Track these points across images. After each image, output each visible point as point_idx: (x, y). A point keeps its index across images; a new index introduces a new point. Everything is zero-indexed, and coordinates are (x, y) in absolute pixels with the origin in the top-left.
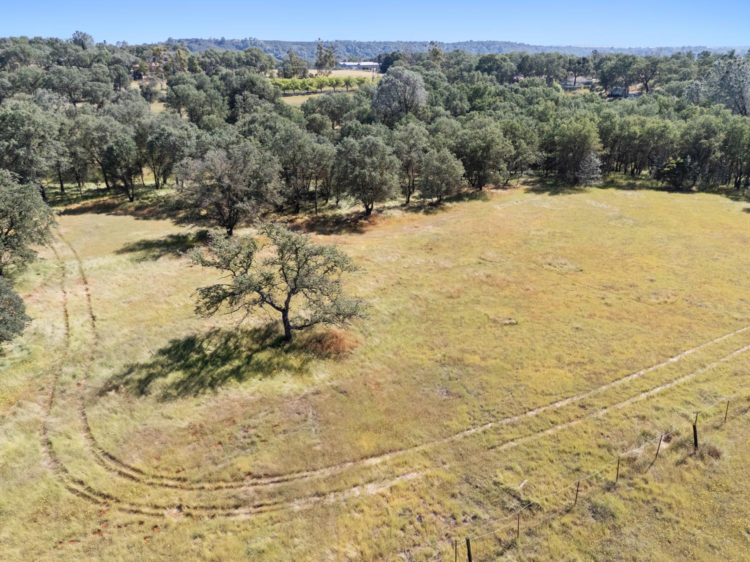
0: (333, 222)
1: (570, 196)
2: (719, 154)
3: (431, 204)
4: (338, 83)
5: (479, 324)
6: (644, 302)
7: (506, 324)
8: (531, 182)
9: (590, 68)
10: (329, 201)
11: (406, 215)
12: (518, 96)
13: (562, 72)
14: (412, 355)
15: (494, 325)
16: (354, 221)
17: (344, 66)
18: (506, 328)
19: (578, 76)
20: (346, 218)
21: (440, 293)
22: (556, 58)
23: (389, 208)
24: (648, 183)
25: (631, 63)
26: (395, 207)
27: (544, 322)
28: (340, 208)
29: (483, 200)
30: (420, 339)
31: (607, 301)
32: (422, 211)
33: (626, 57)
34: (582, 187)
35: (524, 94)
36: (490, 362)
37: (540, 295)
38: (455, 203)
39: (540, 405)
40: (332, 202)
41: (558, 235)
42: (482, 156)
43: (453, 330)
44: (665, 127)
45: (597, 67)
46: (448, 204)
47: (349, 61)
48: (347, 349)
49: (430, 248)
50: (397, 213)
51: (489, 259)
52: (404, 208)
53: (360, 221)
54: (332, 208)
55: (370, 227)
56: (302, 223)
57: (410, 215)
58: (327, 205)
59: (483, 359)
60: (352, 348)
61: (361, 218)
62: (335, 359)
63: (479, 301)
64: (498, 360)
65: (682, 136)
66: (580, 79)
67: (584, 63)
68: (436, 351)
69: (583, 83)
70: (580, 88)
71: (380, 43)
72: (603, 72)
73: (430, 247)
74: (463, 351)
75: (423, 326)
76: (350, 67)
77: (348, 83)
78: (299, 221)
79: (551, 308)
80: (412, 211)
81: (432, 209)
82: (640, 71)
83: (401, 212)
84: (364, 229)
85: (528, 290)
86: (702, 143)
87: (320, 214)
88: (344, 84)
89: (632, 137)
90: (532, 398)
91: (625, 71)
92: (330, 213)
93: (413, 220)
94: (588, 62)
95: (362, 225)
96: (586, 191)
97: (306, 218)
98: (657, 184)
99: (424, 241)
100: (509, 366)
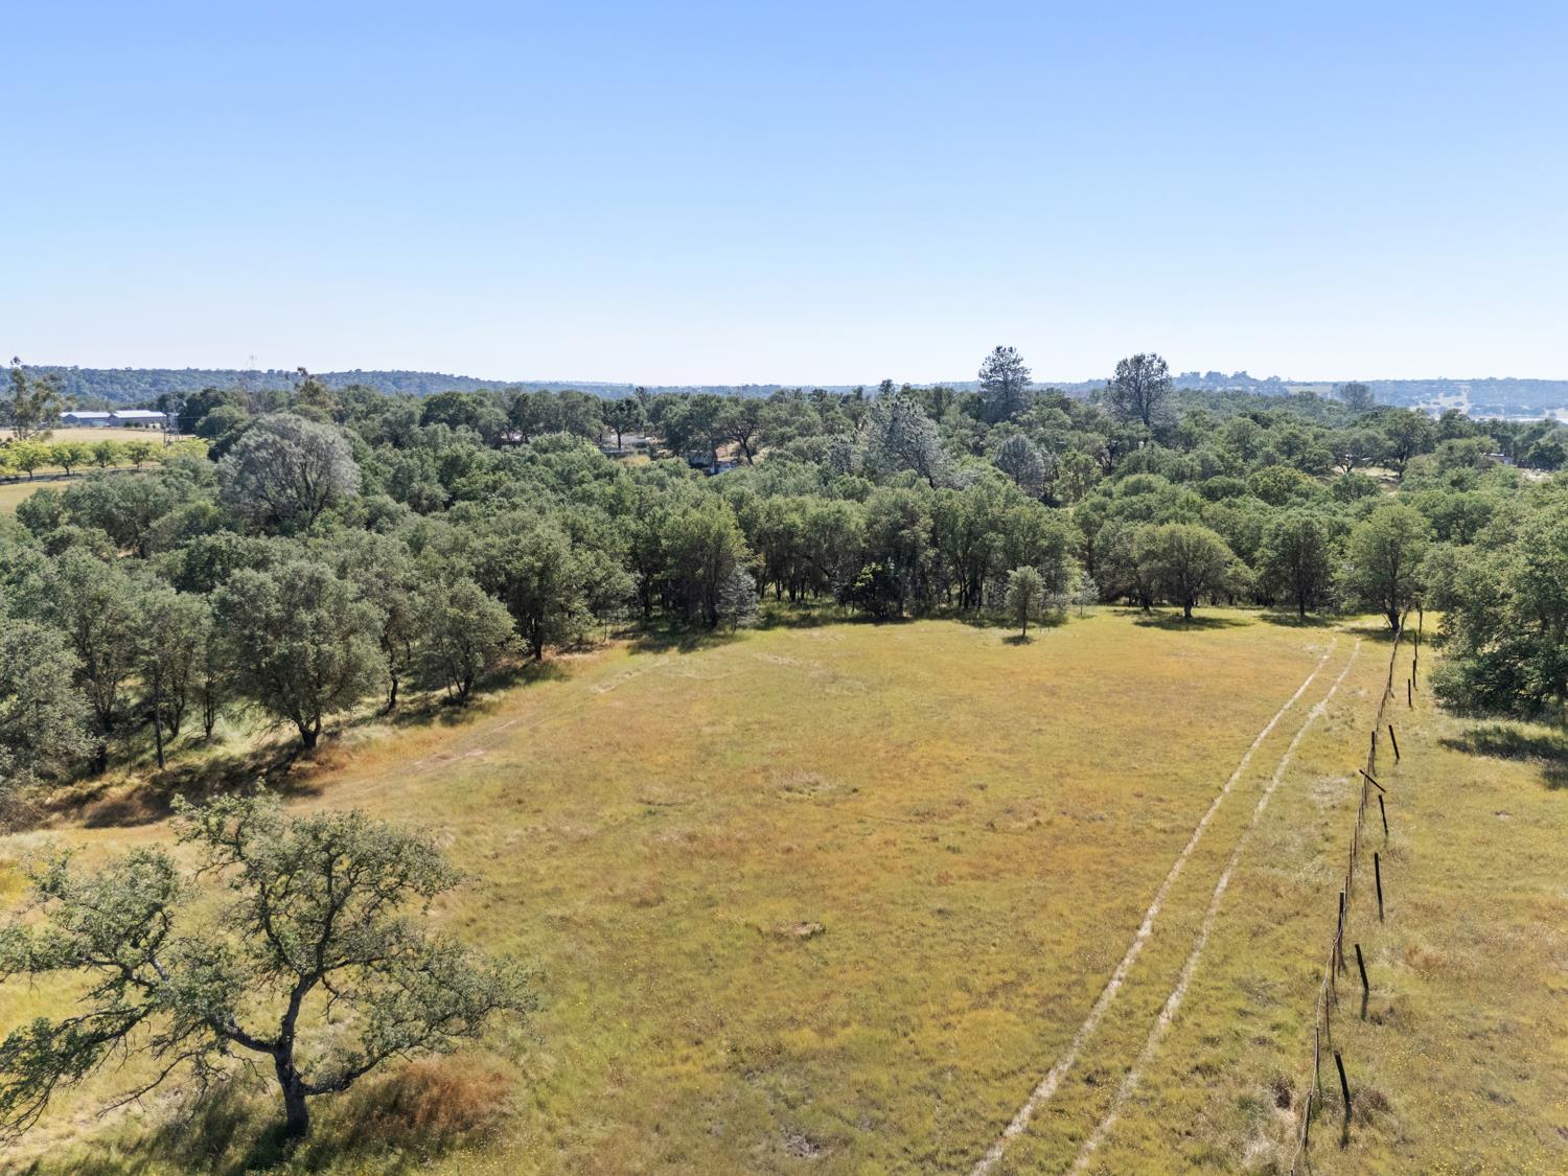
0: (222, 780)
1: (718, 649)
2: (931, 552)
3: (446, 702)
4: (75, 457)
5: (752, 953)
6: (1004, 831)
7: (806, 938)
8: (626, 632)
9: (641, 418)
10: (182, 730)
11: (404, 732)
12: (539, 469)
13: (595, 424)
14: (660, 1073)
15: (782, 946)
16: (278, 768)
17: (71, 420)
18: (811, 945)
19: (623, 432)
20: (250, 764)
21: (615, 899)
22: (581, 399)
23: (353, 724)
24: (830, 612)
25: (716, 409)
26: (364, 721)
27: (871, 912)
28: (220, 741)
29: (556, 679)
30: (648, 1027)
31: (945, 841)
32: (437, 719)
33: (705, 398)
34: (728, 631)
35: (548, 463)
36: (844, 1035)
37: (819, 855)
38: (502, 693)
39: (1015, 1104)
40: (190, 728)
41: (756, 727)
42: (540, 587)
43: (706, 983)
44: (839, 512)
45: (655, 415)
46: (487, 697)
47: (81, 408)
48: (484, 1107)
49: (515, 798)
50: (381, 733)
51: (662, 801)
52: (389, 719)
53: (295, 766)
54: (196, 744)
55: (329, 777)
56: (129, 797)
57: (411, 733)
58: (179, 740)
59: (824, 1032)
60: (497, 1098)
61: (292, 758)
62: (468, 1144)
63: (710, 898)
64: (855, 1026)
65: (869, 526)
66: (629, 439)
67: (629, 410)
68: (710, 1043)
69: (633, 445)
70: (631, 453)
71: (143, 372)
72: (668, 426)
73: (513, 797)
74: (767, 1026)
75: (634, 989)
76: (88, 423)
77: (102, 455)
78: (116, 793)
79: (862, 880)
80: (415, 723)
81: (458, 712)
82: (732, 423)
83: (388, 730)
84: (315, 782)
85: (789, 850)
86: (902, 536)
87: (169, 766)
88: (93, 457)
89: (790, 532)
90: (989, 1094)
91: (708, 424)
92: (198, 760)
93: (427, 743)
94: (636, 407)
95: (303, 774)
96: (741, 639)
97: (135, 780)
98: (846, 613)
99: (494, 786)
100: (884, 1033)
